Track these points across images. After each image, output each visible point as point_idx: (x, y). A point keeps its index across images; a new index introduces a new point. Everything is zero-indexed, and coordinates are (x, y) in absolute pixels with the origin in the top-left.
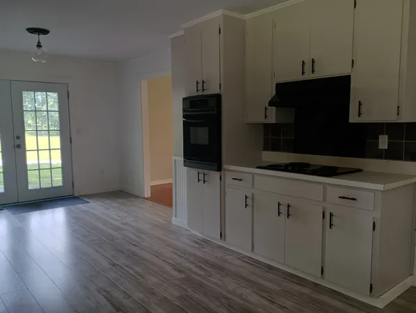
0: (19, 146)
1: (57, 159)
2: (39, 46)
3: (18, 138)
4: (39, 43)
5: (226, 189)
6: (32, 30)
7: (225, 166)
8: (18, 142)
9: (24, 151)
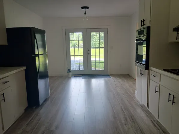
0: (89, 54)
1: (102, 59)
2: (85, 14)
3: (89, 50)
4: (85, 12)
5: (150, 80)
6: (83, 8)
7: (150, 68)
8: (88, 52)
9: (91, 55)
